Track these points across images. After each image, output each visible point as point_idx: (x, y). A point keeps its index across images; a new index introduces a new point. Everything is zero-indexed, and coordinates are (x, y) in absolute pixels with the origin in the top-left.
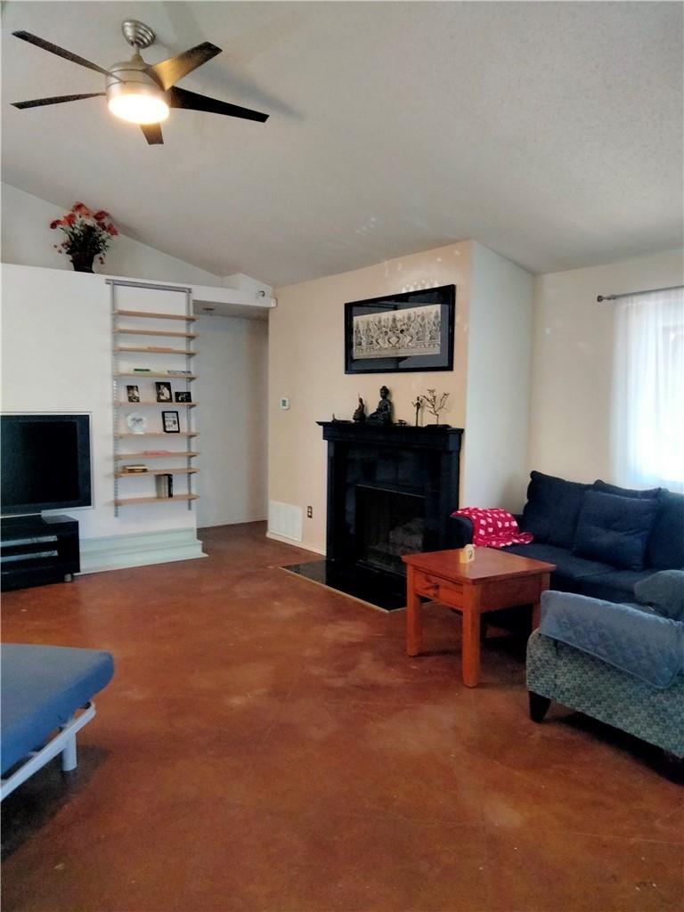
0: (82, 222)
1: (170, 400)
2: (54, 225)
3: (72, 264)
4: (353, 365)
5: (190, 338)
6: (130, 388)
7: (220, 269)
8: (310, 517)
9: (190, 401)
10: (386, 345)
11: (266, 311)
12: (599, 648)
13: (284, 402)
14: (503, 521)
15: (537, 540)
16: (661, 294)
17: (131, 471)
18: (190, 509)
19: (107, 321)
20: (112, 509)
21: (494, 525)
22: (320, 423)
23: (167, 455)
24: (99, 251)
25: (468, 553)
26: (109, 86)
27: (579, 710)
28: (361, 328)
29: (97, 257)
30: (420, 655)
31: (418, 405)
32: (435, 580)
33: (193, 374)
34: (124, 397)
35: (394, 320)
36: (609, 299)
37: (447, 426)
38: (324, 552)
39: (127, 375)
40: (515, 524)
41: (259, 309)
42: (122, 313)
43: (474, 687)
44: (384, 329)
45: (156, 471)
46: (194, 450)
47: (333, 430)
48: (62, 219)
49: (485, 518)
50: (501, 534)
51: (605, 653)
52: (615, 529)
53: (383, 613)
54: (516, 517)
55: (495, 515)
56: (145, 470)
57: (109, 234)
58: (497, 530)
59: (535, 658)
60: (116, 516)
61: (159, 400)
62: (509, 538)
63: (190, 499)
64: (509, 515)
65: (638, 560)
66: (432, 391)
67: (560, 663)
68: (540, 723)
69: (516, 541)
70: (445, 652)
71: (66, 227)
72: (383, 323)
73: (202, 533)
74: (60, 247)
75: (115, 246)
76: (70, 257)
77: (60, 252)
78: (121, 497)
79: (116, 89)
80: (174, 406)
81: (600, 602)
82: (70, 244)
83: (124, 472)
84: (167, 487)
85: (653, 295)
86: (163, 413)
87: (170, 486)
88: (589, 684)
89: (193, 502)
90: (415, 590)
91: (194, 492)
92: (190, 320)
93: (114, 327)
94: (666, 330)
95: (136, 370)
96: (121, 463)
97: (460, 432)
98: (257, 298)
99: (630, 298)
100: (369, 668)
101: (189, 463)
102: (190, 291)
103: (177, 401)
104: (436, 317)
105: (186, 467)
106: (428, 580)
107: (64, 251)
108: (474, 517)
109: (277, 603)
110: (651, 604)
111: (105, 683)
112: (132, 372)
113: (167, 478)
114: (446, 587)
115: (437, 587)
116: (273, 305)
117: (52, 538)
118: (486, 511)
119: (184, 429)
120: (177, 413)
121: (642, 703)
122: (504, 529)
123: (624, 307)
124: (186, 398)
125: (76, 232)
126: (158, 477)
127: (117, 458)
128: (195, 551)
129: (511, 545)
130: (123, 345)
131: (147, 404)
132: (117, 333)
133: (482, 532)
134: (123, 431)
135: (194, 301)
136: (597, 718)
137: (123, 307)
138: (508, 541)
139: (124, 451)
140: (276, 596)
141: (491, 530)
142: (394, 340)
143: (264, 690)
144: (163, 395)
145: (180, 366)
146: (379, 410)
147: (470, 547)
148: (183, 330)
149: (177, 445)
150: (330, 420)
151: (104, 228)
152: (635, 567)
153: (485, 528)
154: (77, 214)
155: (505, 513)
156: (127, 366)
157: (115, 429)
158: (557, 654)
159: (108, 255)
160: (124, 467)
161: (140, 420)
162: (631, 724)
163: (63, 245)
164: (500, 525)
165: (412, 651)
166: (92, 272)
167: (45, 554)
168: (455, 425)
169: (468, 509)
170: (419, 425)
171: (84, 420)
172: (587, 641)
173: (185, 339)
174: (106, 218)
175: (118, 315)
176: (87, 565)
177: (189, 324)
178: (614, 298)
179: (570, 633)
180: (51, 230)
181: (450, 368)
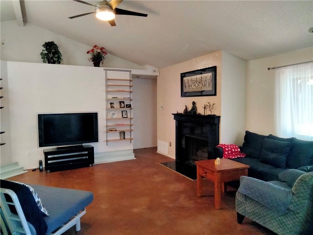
0: (97, 51)
1: (124, 107)
2: (88, 53)
3: (93, 64)
4: (184, 94)
5: (131, 86)
6: (111, 104)
7: (141, 64)
8: (171, 146)
9: (131, 107)
10: (194, 87)
11: (156, 76)
12: (259, 198)
13: (162, 107)
14: (234, 149)
15: (247, 156)
16: (291, 67)
17: (112, 130)
18: (131, 143)
19: (104, 82)
20: (106, 143)
21: (231, 151)
22: (173, 114)
23: (123, 125)
24: (102, 60)
25: (218, 161)
26: (96, 9)
27: (254, 220)
28: (186, 82)
29: (101, 62)
30: (201, 197)
31: (205, 108)
32: (206, 170)
33: (132, 98)
34: (109, 106)
35: (197, 79)
36: (272, 69)
37: (215, 115)
38: (175, 158)
39: (110, 99)
40: (239, 150)
41: (153, 76)
42: (108, 79)
43: (219, 209)
44: (193, 82)
45: (120, 130)
46: (132, 123)
47: (177, 116)
48: (90, 51)
49: (228, 148)
50: (234, 154)
51: (261, 200)
52: (275, 153)
53: (192, 180)
54: (240, 148)
55: (232, 147)
56: (116, 130)
57: (105, 54)
58: (232, 152)
59: (238, 200)
60: (107, 145)
61: (121, 107)
62: (236, 155)
63: (131, 140)
64: (237, 147)
65: (284, 164)
66: (209, 103)
67: (247, 203)
68: (241, 224)
69: (239, 156)
70: (209, 196)
71: (91, 53)
72: (193, 80)
73: (135, 151)
74: (90, 59)
75: (107, 58)
76: (93, 62)
77: (90, 61)
78: (108, 139)
79: (98, 10)
80: (125, 109)
81: (260, 181)
82: (93, 58)
83: (109, 131)
84: (123, 136)
85: (288, 67)
86: (122, 111)
87: (124, 135)
88: (257, 211)
89: (132, 140)
90: (199, 174)
91: (132, 137)
92: (130, 81)
93: (106, 84)
94: (293, 80)
95: (113, 98)
96: (108, 128)
97: (219, 117)
98: (153, 72)
99: (280, 68)
100: (183, 201)
101: (131, 128)
102: (130, 71)
103: (127, 107)
104: (210, 77)
105: (130, 129)
106: (203, 170)
107: (91, 60)
108: (224, 147)
109: (156, 176)
110: (284, 182)
111: (91, 202)
112: (112, 98)
113: (123, 133)
114: (209, 173)
115: (206, 173)
116: (158, 75)
117: (86, 152)
118: (228, 145)
119: (129, 116)
120: (127, 111)
121: (275, 219)
122: (235, 152)
123: (278, 71)
124: (129, 106)
125: (95, 54)
126: (120, 132)
127: (107, 126)
128: (132, 157)
129: (237, 158)
130: (109, 90)
131: (117, 109)
132: (107, 86)
133: (226, 153)
134: (109, 117)
135: (132, 74)
136: (260, 224)
137: (109, 78)
138: (236, 156)
139: (109, 124)
140: (156, 173)
141: (230, 152)
142: (197, 85)
143: (145, 207)
144: (122, 105)
145: (127, 96)
146: (192, 110)
147: (218, 159)
148: (128, 84)
149: (127, 122)
150: (176, 113)
151: (103, 52)
152: (282, 167)
153: (228, 151)
154: (95, 49)
155: (235, 146)
156: (110, 96)
157: (106, 117)
158: (246, 199)
159: (105, 61)
160: (109, 129)
161: (115, 114)
162: (272, 227)
163: (91, 59)
164: (233, 150)
165: (199, 195)
166: (100, 67)
167: (84, 157)
168: (217, 115)
169: (222, 144)
170: (205, 115)
171: (96, 114)
172: (254, 195)
173: (129, 87)
174: (104, 49)
175: (107, 80)
176: (96, 161)
177: (130, 82)
178: (274, 68)
179: (249, 192)
180: (87, 54)
181: (215, 95)
